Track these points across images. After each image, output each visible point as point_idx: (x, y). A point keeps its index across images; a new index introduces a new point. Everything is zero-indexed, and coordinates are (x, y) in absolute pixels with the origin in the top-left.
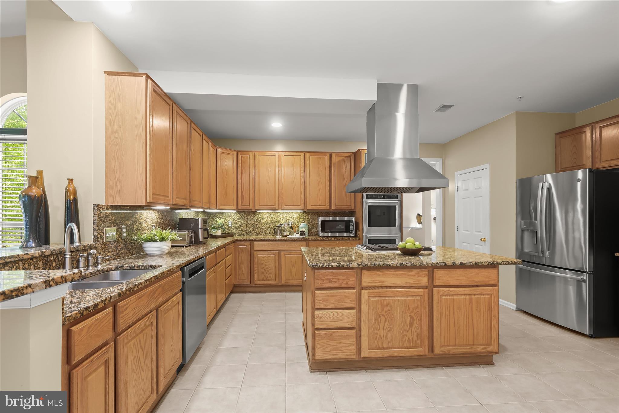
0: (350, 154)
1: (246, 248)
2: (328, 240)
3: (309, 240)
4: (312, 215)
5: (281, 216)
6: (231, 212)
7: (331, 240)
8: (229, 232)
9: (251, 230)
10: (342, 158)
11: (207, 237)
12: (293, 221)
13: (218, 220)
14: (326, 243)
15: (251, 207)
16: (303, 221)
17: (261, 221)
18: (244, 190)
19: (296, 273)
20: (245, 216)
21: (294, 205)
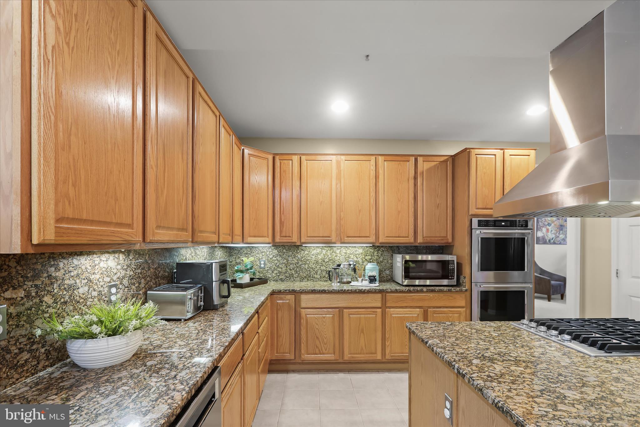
0: (446, 158)
1: (289, 305)
2: (418, 292)
3: (387, 292)
4: (383, 251)
5: (338, 252)
6: (264, 247)
7: (422, 291)
8: (261, 275)
9: (293, 272)
10: (433, 164)
11: (227, 294)
12: (355, 259)
13: (245, 259)
14: (413, 297)
15: (295, 239)
16: (370, 259)
17: (308, 260)
18: (283, 213)
19: (366, 343)
20: (284, 252)
21: (360, 237)
